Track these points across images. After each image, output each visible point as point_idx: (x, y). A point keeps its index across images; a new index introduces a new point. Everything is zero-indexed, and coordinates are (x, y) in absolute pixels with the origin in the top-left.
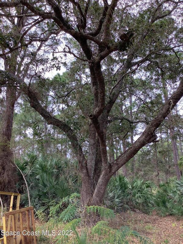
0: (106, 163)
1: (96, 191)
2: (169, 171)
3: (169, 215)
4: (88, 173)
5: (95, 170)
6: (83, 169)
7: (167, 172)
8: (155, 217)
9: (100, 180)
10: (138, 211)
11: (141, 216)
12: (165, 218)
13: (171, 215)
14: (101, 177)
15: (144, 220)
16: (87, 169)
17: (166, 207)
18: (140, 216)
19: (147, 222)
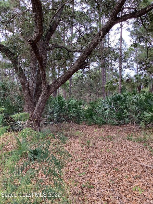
0: (45, 85)
1: (36, 107)
2: (98, 93)
3: (94, 124)
4: (30, 93)
5: (36, 91)
6: (26, 90)
7: (97, 94)
8: (83, 126)
9: (40, 99)
10: (71, 122)
11: (74, 125)
12: (91, 126)
13: (95, 124)
14: (41, 96)
15: (75, 128)
16: (29, 90)
17: (92, 119)
18: (72, 125)
19: (77, 130)
